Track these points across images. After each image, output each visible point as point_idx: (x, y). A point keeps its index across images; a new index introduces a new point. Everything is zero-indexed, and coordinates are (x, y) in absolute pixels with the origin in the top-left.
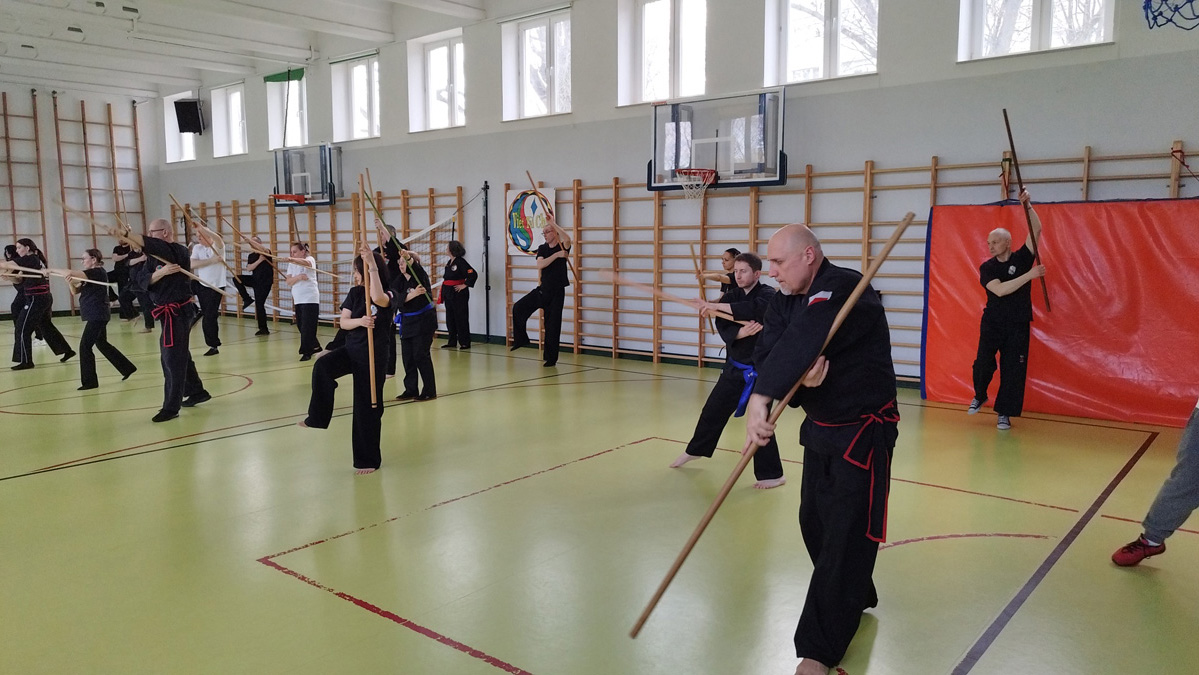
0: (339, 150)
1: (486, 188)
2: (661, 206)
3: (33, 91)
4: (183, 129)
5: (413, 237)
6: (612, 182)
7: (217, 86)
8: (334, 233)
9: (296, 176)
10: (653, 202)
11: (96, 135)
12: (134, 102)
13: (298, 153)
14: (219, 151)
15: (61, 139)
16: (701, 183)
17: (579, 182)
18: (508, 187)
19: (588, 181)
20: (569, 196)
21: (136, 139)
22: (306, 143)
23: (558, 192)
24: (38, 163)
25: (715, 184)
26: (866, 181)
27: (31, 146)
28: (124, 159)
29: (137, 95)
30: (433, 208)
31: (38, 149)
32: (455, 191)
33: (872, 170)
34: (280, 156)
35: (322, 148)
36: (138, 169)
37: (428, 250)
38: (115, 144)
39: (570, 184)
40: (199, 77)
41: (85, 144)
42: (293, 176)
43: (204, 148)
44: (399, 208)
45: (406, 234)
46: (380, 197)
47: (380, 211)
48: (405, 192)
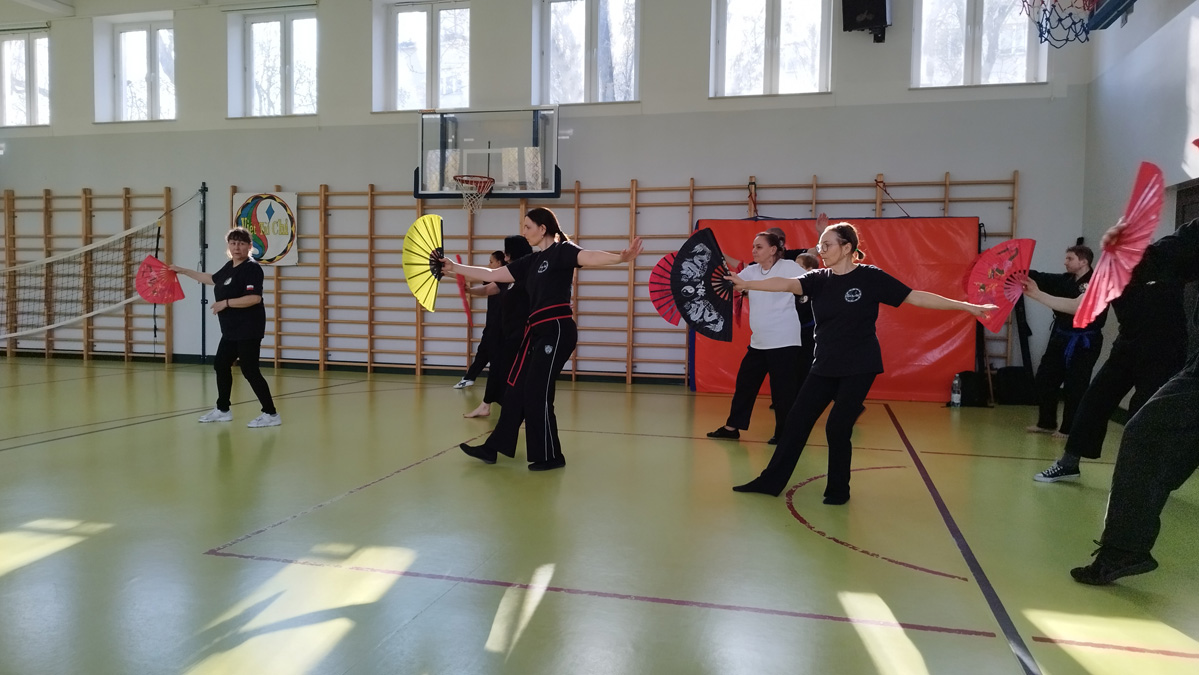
1: (204, 190)
5: (97, 244)
6: (367, 189)
10: (415, 211)
17: (326, 188)
18: (235, 190)
19: (336, 187)
20: (316, 201)
23: (300, 196)
25: (489, 194)
26: (632, 198)
30: (128, 211)
32: (162, 191)
33: (636, 189)
37: (122, 259)
39: (317, 189)
44: (79, 210)
45: (88, 240)
46: (48, 196)
47: (48, 213)
48: (87, 192)
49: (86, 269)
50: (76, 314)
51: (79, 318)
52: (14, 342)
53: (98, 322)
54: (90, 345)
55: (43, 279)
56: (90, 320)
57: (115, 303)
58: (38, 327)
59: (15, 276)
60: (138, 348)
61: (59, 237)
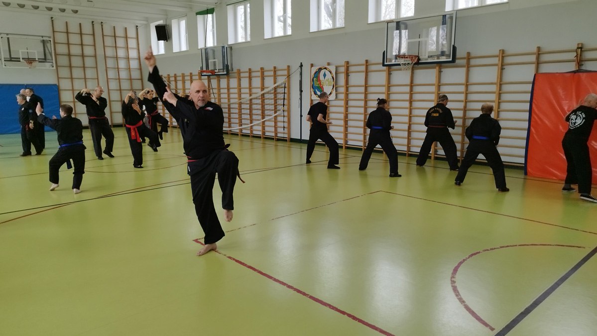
0: (231, 48)
1: (301, 66)
2: (389, 74)
3: (93, 22)
4: (159, 39)
5: (266, 91)
6: (364, 62)
7: (175, 18)
8: (228, 88)
9: (211, 61)
10: (385, 72)
11: (121, 42)
12: (137, 26)
13: (212, 50)
14: (176, 49)
15: (105, 45)
16: (410, 62)
17: (348, 63)
18: (312, 65)
19: (352, 62)
20: (343, 69)
21: (138, 44)
22: (216, 45)
23: (337, 68)
24: (95, 56)
25: (417, 63)
26: (499, 60)
27: (92, 48)
28: (133, 54)
29: (139, 23)
30: (275, 76)
31: (95, 49)
32: (286, 68)
33: (503, 54)
34: (203, 51)
35: (223, 47)
36: (139, 59)
37: (273, 97)
38: (129, 46)
39: (343, 63)
40: (166, 13)
41: (116, 47)
42: (210, 61)
43: (169, 48)
44: (259, 77)
45: (263, 89)
46: (250, 71)
47: (250, 78)
48: (262, 69)
49: (262, 101)
50: (259, 120)
51: (260, 122)
52: (241, 130)
53: (266, 123)
54: (264, 133)
55: (249, 105)
56: (263, 122)
57: (271, 116)
58: (248, 124)
59: (241, 104)
60: (279, 135)
61: (254, 88)
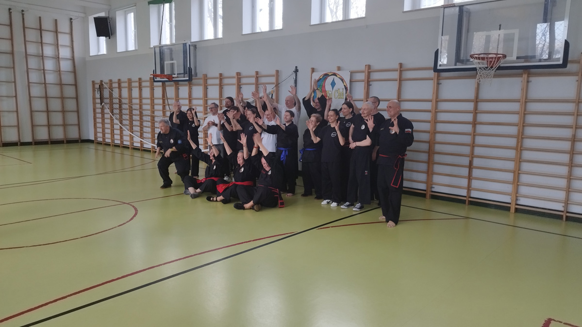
0: (195, 47)
1: (296, 71)
2: (438, 84)
4: (99, 34)
7: (120, 8)
10: (432, 82)
12: (71, 19)
13: (169, 49)
14: (120, 48)
15: (27, 39)
17: (369, 67)
18: (313, 70)
19: (376, 66)
20: (362, 76)
22: (174, 42)
24: (12, 53)
27: (8, 43)
28: (65, 53)
29: (73, 15)
30: (257, 85)
31: (12, 45)
32: (274, 73)
34: (157, 50)
35: (185, 45)
39: (363, 68)
40: (109, 3)
41: (41, 43)
42: (166, 63)
43: (112, 46)
44: (234, 84)
46: (221, 77)
47: (221, 86)
48: (238, 74)
